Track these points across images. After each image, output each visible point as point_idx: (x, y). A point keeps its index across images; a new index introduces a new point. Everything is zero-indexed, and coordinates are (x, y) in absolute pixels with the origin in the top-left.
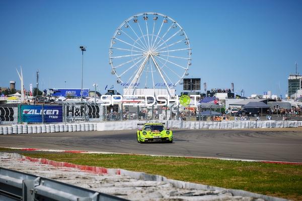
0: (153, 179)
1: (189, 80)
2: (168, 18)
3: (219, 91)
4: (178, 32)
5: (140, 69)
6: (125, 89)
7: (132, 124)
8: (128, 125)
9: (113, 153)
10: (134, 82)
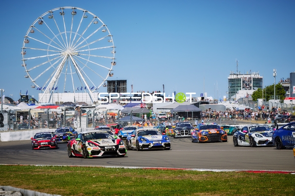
1: (114, 82)
2: (89, 12)
4: (100, 28)
5: (58, 71)
6: (40, 94)
10: (50, 85)
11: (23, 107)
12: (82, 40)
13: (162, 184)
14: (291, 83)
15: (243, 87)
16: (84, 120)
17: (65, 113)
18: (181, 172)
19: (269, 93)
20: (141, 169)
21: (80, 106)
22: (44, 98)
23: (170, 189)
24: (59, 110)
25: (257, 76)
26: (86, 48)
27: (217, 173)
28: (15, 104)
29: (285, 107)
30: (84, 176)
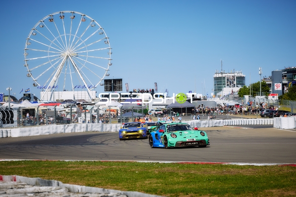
0: (49, 184)
1: (110, 81)
3: (142, 92)
4: (97, 31)
5: (58, 71)
6: (42, 93)
7: (49, 129)
8: (45, 129)
9: (24, 160)
10: (51, 84)
11: (26, 104)
12: (80, 42)
14: (273, 80)
18: (222, 166)
19: (255, 90)
21: (81, 103)
22: (45, 96)
24: (61, 107)
25: (240, 75)
28: (20, 101)
29: (271, 102)
30: (125, 171)
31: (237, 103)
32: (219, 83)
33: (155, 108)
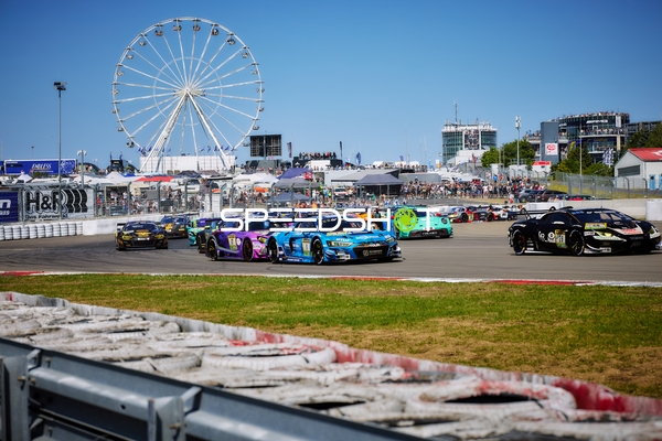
1: (261, 138)
2: (221, 26)
3: (317, 157)
4: (238, 52)
5: (171, 121)
6: (142, 159)
10: (159, 144)
11: (116, 179)
12: (209, 71)
13: (370, 303)
14: (542, 138)
15: (466, 146)
16: (217, 199)
17: (186, 188)
18: (394, 283)
19: (508, 156)
20: (327, 279)
21: (209, 177)
22: (148, 165)
23: (387, 312)
24: (173, 184)
25: (488, 128)
26: (216, 84)
27: (455, 284)
28: (103, 174)
29: (536, 176)
30: (236, 291)
31: (476, 177)
32: (452, 142)
33: (335, 185)
